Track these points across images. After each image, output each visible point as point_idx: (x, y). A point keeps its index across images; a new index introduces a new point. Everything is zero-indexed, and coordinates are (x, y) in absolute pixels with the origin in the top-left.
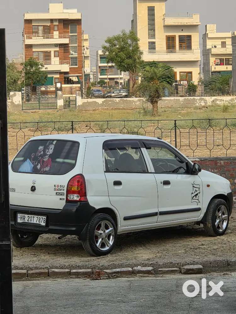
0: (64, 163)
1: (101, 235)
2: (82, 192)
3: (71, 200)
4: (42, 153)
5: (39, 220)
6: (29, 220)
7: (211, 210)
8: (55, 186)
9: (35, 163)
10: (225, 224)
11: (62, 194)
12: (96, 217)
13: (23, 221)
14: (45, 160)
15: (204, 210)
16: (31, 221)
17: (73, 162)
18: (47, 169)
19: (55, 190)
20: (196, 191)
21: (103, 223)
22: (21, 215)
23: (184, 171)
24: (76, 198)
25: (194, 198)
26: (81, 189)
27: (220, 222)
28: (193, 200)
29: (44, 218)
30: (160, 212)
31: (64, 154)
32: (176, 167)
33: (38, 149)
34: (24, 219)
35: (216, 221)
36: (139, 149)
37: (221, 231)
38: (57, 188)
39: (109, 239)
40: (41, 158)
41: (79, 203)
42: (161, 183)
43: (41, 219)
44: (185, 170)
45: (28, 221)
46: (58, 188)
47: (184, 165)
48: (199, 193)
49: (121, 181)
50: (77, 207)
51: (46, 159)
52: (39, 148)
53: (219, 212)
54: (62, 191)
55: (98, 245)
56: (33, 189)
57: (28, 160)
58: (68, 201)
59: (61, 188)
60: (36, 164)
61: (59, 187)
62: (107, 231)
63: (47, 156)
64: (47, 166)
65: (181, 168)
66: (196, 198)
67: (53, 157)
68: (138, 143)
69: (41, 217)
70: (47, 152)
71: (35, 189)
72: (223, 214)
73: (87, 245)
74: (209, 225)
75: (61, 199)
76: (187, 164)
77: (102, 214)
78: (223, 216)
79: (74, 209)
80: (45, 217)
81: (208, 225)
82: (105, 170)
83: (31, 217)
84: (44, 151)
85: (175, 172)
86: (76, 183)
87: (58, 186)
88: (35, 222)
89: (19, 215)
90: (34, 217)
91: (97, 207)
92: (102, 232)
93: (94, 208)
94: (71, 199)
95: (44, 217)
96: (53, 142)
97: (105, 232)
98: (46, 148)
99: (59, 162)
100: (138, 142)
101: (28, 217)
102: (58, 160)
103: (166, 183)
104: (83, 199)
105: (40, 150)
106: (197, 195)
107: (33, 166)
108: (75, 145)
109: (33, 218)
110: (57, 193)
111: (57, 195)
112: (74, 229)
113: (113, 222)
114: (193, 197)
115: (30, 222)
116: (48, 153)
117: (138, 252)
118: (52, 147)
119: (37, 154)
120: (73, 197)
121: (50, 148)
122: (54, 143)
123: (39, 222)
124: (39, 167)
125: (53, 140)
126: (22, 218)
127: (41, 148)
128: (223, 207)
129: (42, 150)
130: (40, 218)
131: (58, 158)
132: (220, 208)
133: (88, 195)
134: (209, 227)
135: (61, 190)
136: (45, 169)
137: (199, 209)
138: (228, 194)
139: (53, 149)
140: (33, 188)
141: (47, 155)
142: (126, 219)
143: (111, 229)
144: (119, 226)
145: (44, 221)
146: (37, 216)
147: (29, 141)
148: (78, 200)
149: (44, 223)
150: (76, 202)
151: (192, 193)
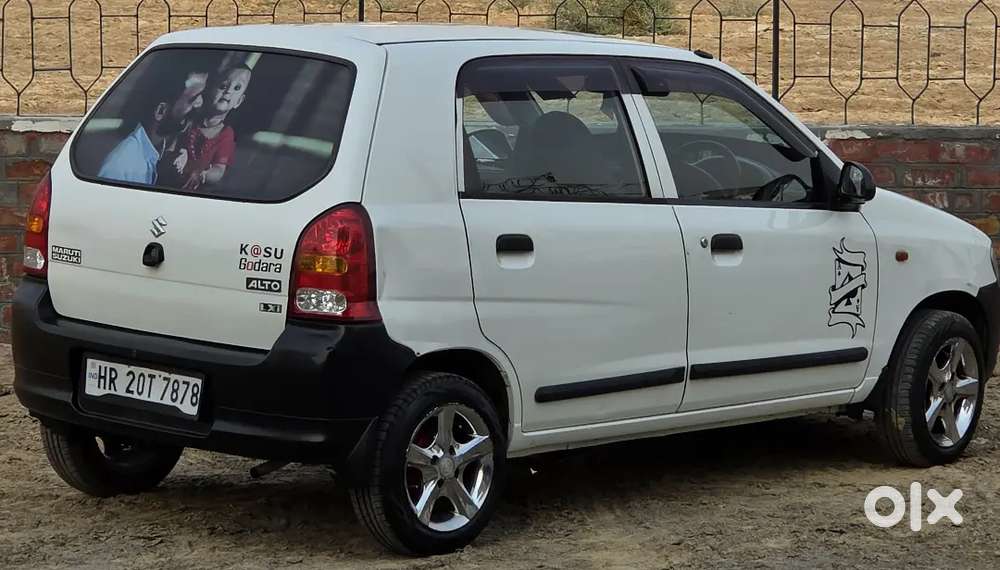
0: (284, 150)
1: (436, 467)
2: (360, 282)
3: (310, 314)
4: (199, 102)
5: (175, 391)
6: (133, 388)
7: (911, 358)
8: (243, 249)
9: (169, 145)
10: (965, 417)
11: (272, 287)
12: (415, 391)
13: (107, 391)
14: (211, 133)
15: (880, 358)
16: (140, 394)
17: (326, 148)
18: (215, 174)
19: (244, 265)
20: (851, 279)
21: (444, 416)
22: (99, 363)
23: (803, 193)
24: (330, 304)
25: (842, 307)
26: (354, 269)
27: (943, 406)
28: (836, 318)
29: (196, 385)
30: (693, 366)
31: (287, 113)
32: (770, 174)
33: (184, 87)
34: (112, 381)
35: (928, 404)
36: (616, 98)
37: (947, 443)
38: (250, 258)
39: (470, 485)
40: (194, 127)
41: (342, 328)
42: (704, 245)
43: (183, 387)
44: (806, 187)
45: (128, 391)
46: (254, 260)
47: (803, 169)
48: (863, 287)
49: (531, 237)
50: (333, 344)
51: (213, 130)
52: (188, 83)
53: (941, 364)
54: (271, 275)
55: (419, 507)
56: (154, 256)
57: (140, 132)
58: (294, 317)
59: (269, 260)
60: (172, 149)
61: (261, 257)
62: (462, 449)
63: (217, 120)
64: (215, 161)
65: (789, 178)
66: (849, 309)
67: (244, 121)
68: (609, 70)
69: (181, 378)
70: (222, 100)
71: (161, 258)
72: (961, 373)
73: (372, 508)
74: (901, 422)
75: (266, 307)
76: (818, 163)
77: (442, 374)
78: (961, 383)
79: (321, 356)
80: (199, 382)
81: (894, 420)
82: (462, 189)
83: (142, 375)
84: (208, 94)
85: (764, 195)
86: (334, 243)
87: (256, 251)
88: (155, 398)
89: (93, 366)
90: (152, 377)
91: (421, 348)
92: (442, 453)
93: (409, 351)
94: (312, 309)
95: (193, 381)
96: (246, 58)
97: (452, 451)
98: (217, 82)
99: (265, 148)
100: (612, 68)
101: (130, 373)
102: (263, 137)
103: (727, 244)
104: (360, 311)
105: (194, 87)
106: (853, 293)
107: (157, 156)
108: (338, 74)
109: (148, 380)
110: (249, 280)
111: (253, 288)
112: (318, 438)
113: (488, 408)
114: (837, 304)
115: (135, 396)
116: (224, 106)
117: (591, 541)
118: (242, 79)
119: (177, 107)
120: (319, 302)
121: (234, 85)
122: (252, 61)
123: (174, 401)
124: (181, 162)
125: (248, 50)
126: (105, 378)
127: (195, 81)
128: (959, 345)
129: (201, 89)
130: (176, 381)
131: (266, 128)
132: (948, 349)
133: (384, 295)
134: (901, 427)
135: (268, 268)
136: (204, 172)
137: (858, 355)
138: (981, 290)
139: (243, 89)
140: (154, 253)
141: (220, 113)
142: (545, 396)
143: (478, 439)
144: (517, 425)
145: (194, 395)
146: (167, 375)
147: (153, 50)
148: (339, 313)
149: (194, 405)
150: (329, 321)
151: (834, 288)
